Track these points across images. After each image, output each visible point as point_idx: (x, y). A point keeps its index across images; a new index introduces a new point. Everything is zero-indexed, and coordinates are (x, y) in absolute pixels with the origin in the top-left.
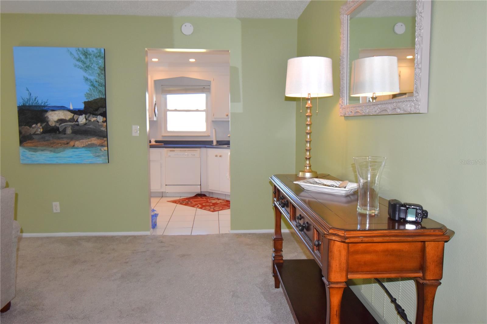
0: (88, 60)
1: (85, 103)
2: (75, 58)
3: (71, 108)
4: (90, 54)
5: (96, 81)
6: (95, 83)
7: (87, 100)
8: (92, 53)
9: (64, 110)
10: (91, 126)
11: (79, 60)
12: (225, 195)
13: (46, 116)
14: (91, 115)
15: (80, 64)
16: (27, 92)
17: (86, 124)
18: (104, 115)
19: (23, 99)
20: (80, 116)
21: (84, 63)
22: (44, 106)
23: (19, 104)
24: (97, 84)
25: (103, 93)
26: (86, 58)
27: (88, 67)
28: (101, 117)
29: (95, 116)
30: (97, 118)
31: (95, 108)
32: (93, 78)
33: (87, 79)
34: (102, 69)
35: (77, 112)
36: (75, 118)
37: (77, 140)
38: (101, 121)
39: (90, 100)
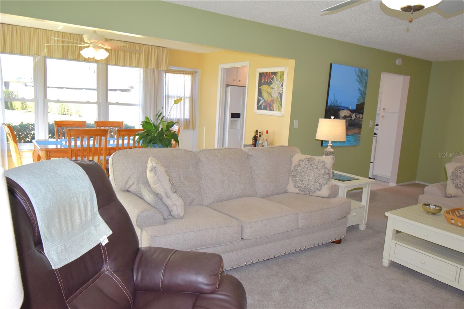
0: (362, 76)
2: (357, 75)
3: (351, 108)
4: (363, 73)
5: (363, 91)
7: (357, 104)
9: (347, 109)
10: (356, 121)
11: (358, 76)
12: (388, 178)
13: (339, 113)
14: (358, 113)
15: (358, 79)
16: (334, 96)
17: (355, 119)
19: (331, 101)
20: (353, 114)
21: (360, 78)
22: (339, 107)
23: (329, 105)
24: (363, 93)
25: (364, 99)
26: (361, 75)
27: (361, 81)
28: (361, 115)
29: (359, 114)
30: (360, 115)
31: (360, 109)
32: (362, 89)
33: (360, 89)
34: (366, 83)
35: (352, 111)
36: (351, 115)
37: (349, 130)
38: (361, 117)
39: (359, 103)
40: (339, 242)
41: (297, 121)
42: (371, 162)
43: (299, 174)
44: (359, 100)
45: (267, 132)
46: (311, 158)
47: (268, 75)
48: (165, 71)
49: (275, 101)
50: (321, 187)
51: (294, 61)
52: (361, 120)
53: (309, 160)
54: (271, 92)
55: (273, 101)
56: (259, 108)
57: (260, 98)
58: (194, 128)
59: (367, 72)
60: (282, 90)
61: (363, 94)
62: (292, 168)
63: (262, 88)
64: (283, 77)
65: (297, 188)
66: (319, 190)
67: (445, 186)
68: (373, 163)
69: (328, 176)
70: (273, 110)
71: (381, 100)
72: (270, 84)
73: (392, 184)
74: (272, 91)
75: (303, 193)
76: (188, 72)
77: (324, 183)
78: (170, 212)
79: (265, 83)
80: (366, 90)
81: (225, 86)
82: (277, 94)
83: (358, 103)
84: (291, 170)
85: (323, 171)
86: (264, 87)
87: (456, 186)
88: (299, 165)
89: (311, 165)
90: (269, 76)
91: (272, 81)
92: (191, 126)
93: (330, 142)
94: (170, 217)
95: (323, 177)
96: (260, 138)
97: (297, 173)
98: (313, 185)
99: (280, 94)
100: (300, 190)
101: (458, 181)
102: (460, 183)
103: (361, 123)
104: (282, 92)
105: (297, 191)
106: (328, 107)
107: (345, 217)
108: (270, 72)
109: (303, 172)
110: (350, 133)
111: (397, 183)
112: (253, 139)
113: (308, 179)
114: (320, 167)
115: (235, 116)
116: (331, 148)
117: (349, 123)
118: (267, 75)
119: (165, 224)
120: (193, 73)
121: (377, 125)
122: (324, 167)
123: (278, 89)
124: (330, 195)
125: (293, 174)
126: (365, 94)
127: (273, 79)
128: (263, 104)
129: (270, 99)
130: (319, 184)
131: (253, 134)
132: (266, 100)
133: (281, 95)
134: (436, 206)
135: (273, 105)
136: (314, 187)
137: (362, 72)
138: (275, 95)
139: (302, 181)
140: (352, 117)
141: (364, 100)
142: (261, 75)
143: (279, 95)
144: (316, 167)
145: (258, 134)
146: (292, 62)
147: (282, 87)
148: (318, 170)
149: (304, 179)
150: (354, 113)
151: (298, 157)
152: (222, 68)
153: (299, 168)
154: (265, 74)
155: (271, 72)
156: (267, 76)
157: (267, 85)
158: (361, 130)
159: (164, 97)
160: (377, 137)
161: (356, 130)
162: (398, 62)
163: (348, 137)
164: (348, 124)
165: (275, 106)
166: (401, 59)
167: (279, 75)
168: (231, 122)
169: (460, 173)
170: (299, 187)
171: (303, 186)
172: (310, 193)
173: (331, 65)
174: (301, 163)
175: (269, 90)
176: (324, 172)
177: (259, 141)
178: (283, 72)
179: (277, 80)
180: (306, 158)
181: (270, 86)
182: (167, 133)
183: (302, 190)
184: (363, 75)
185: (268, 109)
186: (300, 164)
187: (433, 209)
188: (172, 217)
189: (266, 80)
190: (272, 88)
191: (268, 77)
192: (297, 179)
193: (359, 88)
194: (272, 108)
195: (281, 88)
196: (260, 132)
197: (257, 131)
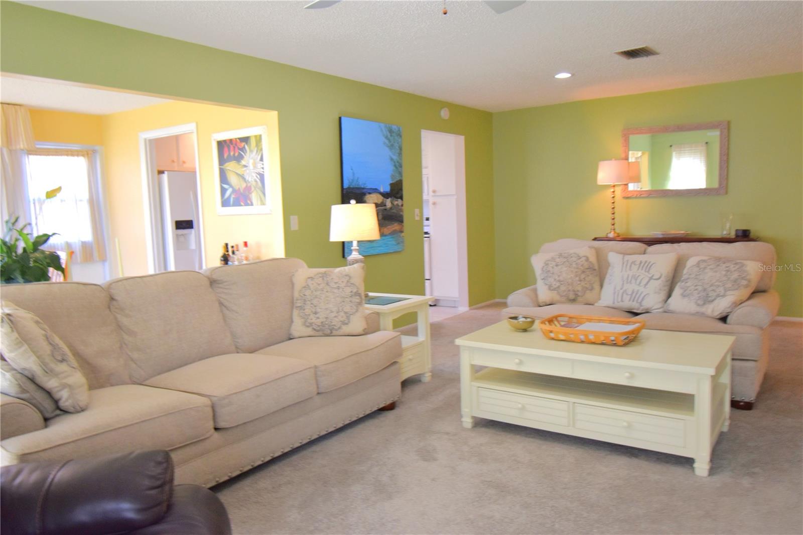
0: (392, 138)
1: (391, 185)
2: (384, 134)
3: (382, 190)
4: (393, 132)
5: (398, 162)
6: (396, 163)
7: (391, 182)
8: (395, 131)
9: (377, 192)
10: (394, 211)
11: (387, 138)
12: (455, 301)
13: (364, 198)
14: (395, 198)
15: (387, 141)
16: (352, 171)
17: (391, 208)
18: (401, 198)
19: (348, 180)
20: (388, 200)
21: (390, 141)
22: (363, 188)
23: (346, 186)
24: (397, 164)
25: (400, 174)
26: (391, 136)
27: (392, 145)
28: (400, 200)
29: (397, 199)
30: (397, 201)
31: (396, 191)
32: (395, 158)
33: (392, 159)
34: (401, 149)
35: (386, 195)
36: (384, 202)
37: (385, 226)
38: (400, 204)
39: (393, 182)
40: (391, 407)
41: (296, 217)
42: (427, 280)
43: (309, 302)
44: (393, 176)
45: (246, 244)
46: (325, 272)
47: (234, 143)
48: (28, 151)
49: (253, 189)
50: (348, 318)
51: (276, 113)
52: (400, 208)
53: (324, 275)
54: (242, 173)
55: (248, 189)
56: (225, 203)
57: (225, 186)
58: (103, 259)
59: (399, 130)
60: (263, 168)
61: (398, 166)
62: (296, 295)
63: (228, 168)
64: (262, 145)
65: (308, 326)
66: (347, 324)
67: (535, 291)
68: (429, 280)
69: (358, 297)
70: (252, 205)
71: (428, 178)
72: (239, 158)
73: (463, 308)
74: (245, 170)
75: (320, 333)
76: (77, 151)
77: (354, 311)
78: (56, 402)
79: (230, 159)
80: (401, 159)
81: (156, 173)
82: (254, 175)
83: (392, 180)
84: (295, 299)
85: (348, 290)
86: (230, 166)
87: (550, 288)
88: (307, 287)
89: (327, 284)
90: (236, 145)
91: (242, 153)
92: (96, 254)
93: (355, 244)
94: (58, 412)
95: (351, 301)
96: (234, 256)
97: (305, 301)
98: (335, 317)
99: (259, 174)
100: (314, 329)
101: (551, 280)
102: (555, 283)
103: (401, 213)
104: (262, 170)
105: (309, 331)
106: (345, 191)
107: (395, 363)
108: (236, 139)
109: (316, 297)
110: (386, 231)
111: (470, 306)
112: (221, 260)
113: (326, 309)
114: (342, 285)
115: (184, 225)
116: (358, 254)
117: (382, 215)
118: (232, 144)
119: (46, 426)
120: (89, 154)
121: (428, 219)
122: (349, 283)
123: (255, 167)
124: (365, 329)
125: (299, 305)
126: (401, 166)
127: (243, 149)
128: (233, 196)
129: (244, 185)
130: (346, 313)
131: (221, 252)
132: (237, 188)
133: (262, 177)
134: (526, 318)
135: (250, 196)
136: (337, 320)
137: (391, 131)
138: (251, 177)
139: (316, 313)
140: (385, 206)
141: (402, 176)
142: (221, 145)
143: (258, 176)
144: (335, 286)
145: (230, 249)
146: (273, 116)
147: (262, 162)
148: (341, 290)
149: (319, 310)
150: (388, 198)
151: (303, 273)
152: (145, 140)
153: (308, 293)
154: (228, 142)
155: (239, 139)
156: (232, 146)
157: (235, 162)
158: (403, 226)
159: (29, 202)
160: (431, 238)
161: (396, 226)
162: (445, 114)
163: (384, 238)
164: (381, 217)
165: (254, 197)
166: (446, 109)
167: (253, 142)
168: (177, 238)
169: (553, 267)
170: (311, 324)
171: (318, 322)
172: (331, 333)
173: (340, 118)
174: (310, 282)
175: (240, 171)
176: (351, 292)
177: (232, 262)
178: (260, 136)
179: (251, 151)
180: (318, 274)
181: (241, 164)
182: (37, 255)
183: (318, 328)
184: (394, 134)
185: (242, 204)
186: (308, 285)
187: (523, 322)
188: (62, 412)
189: (232, 154)
190: (245, 166)
191: (234, 147)
192: (307, 311)
193: (391, 157)
194: (249, 202)
195: (259, 165)
196: (233, 247)
197: (227, 245)
